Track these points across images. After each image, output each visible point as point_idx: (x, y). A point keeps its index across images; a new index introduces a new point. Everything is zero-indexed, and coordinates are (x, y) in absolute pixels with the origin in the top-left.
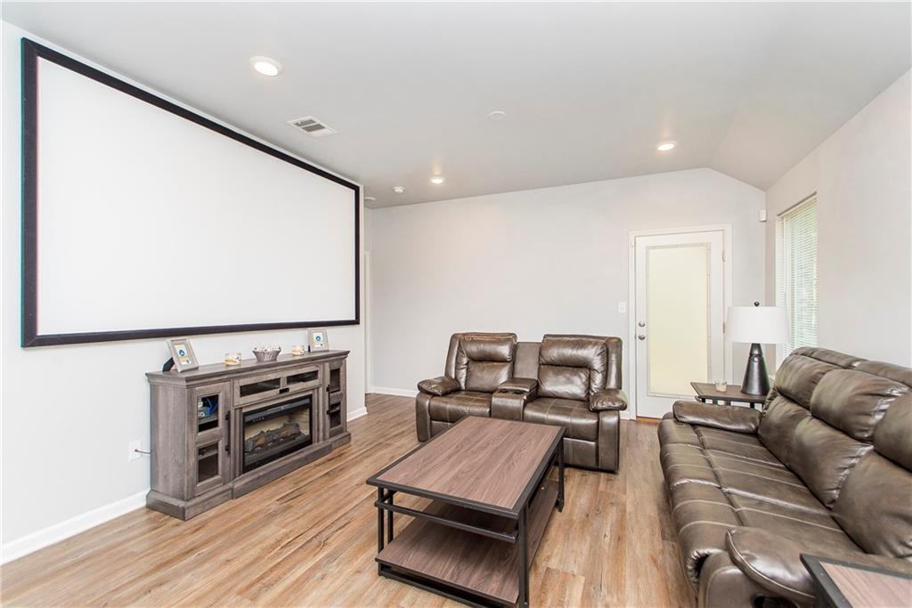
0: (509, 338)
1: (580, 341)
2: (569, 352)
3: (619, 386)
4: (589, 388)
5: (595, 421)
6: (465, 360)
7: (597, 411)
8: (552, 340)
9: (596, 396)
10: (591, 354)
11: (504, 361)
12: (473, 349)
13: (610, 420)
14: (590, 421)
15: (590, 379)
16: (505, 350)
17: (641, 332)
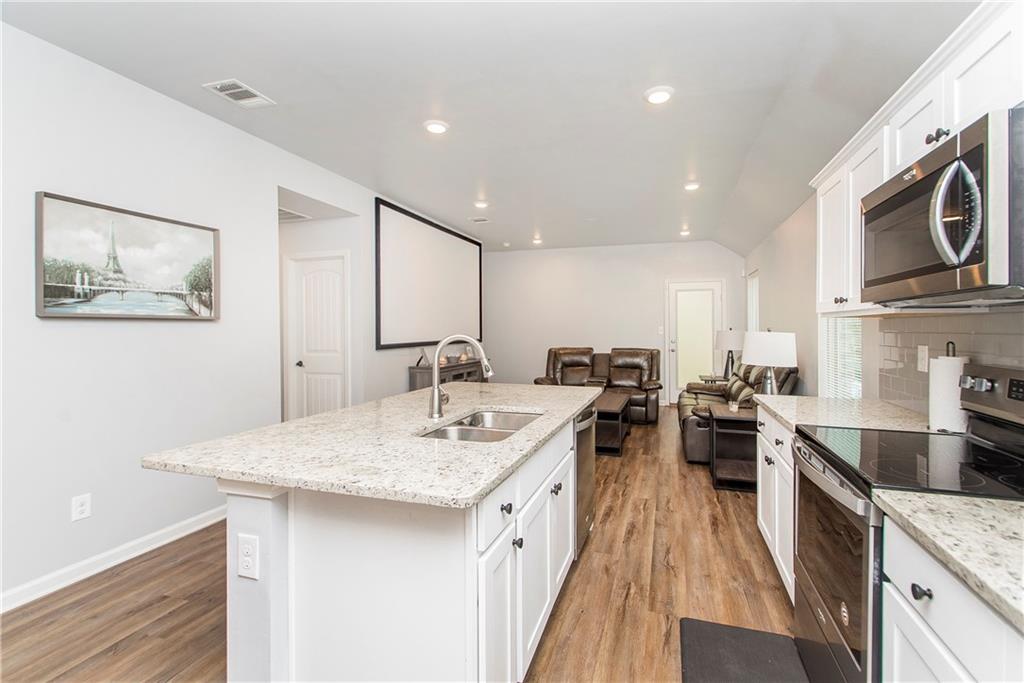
0: (588, 351)
1: (635, 353)
2: (629, 360)
3: (658, 378)
4: (641, 380)
5: (644, 396)
6: (560, 366)
7: (646, 390)
8: (618, 352)
9: (646, 382)
10: (641, 361)
11: (587, 365)
12: (566, 359)
13: (653, 397)
14: (643, 396)
15: (641, 375)
16: (586, 360)
17: (673, 346)
